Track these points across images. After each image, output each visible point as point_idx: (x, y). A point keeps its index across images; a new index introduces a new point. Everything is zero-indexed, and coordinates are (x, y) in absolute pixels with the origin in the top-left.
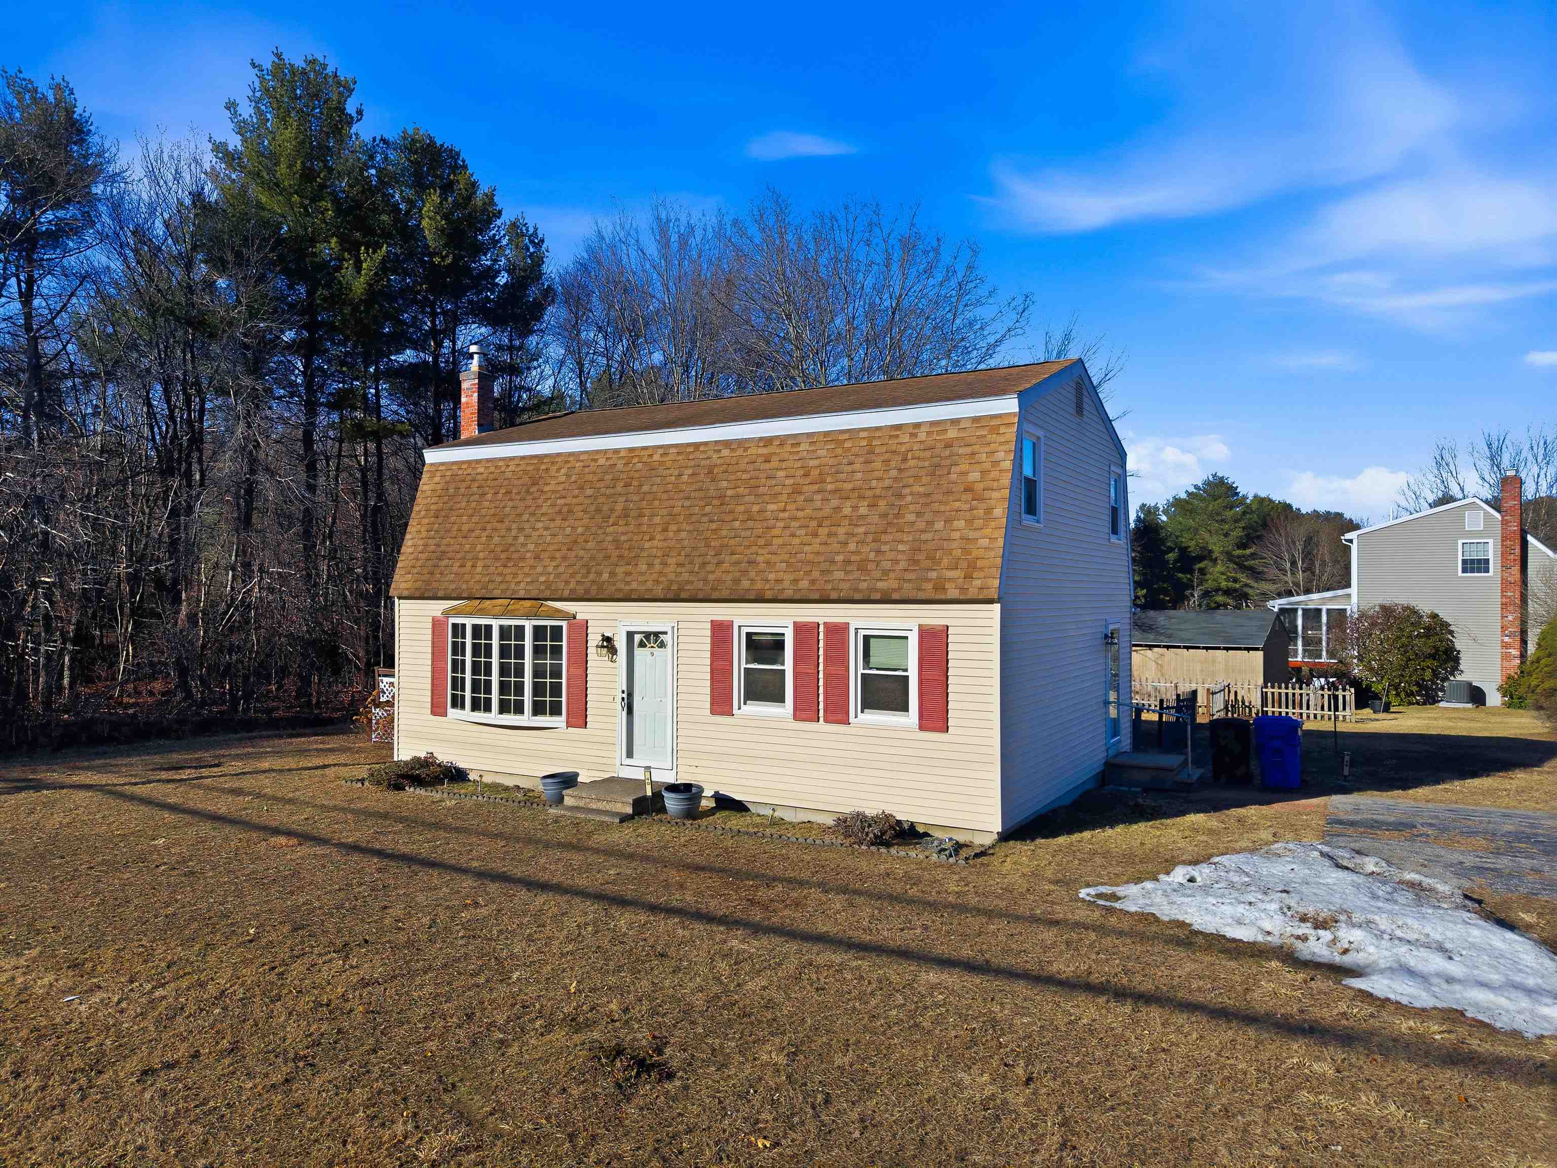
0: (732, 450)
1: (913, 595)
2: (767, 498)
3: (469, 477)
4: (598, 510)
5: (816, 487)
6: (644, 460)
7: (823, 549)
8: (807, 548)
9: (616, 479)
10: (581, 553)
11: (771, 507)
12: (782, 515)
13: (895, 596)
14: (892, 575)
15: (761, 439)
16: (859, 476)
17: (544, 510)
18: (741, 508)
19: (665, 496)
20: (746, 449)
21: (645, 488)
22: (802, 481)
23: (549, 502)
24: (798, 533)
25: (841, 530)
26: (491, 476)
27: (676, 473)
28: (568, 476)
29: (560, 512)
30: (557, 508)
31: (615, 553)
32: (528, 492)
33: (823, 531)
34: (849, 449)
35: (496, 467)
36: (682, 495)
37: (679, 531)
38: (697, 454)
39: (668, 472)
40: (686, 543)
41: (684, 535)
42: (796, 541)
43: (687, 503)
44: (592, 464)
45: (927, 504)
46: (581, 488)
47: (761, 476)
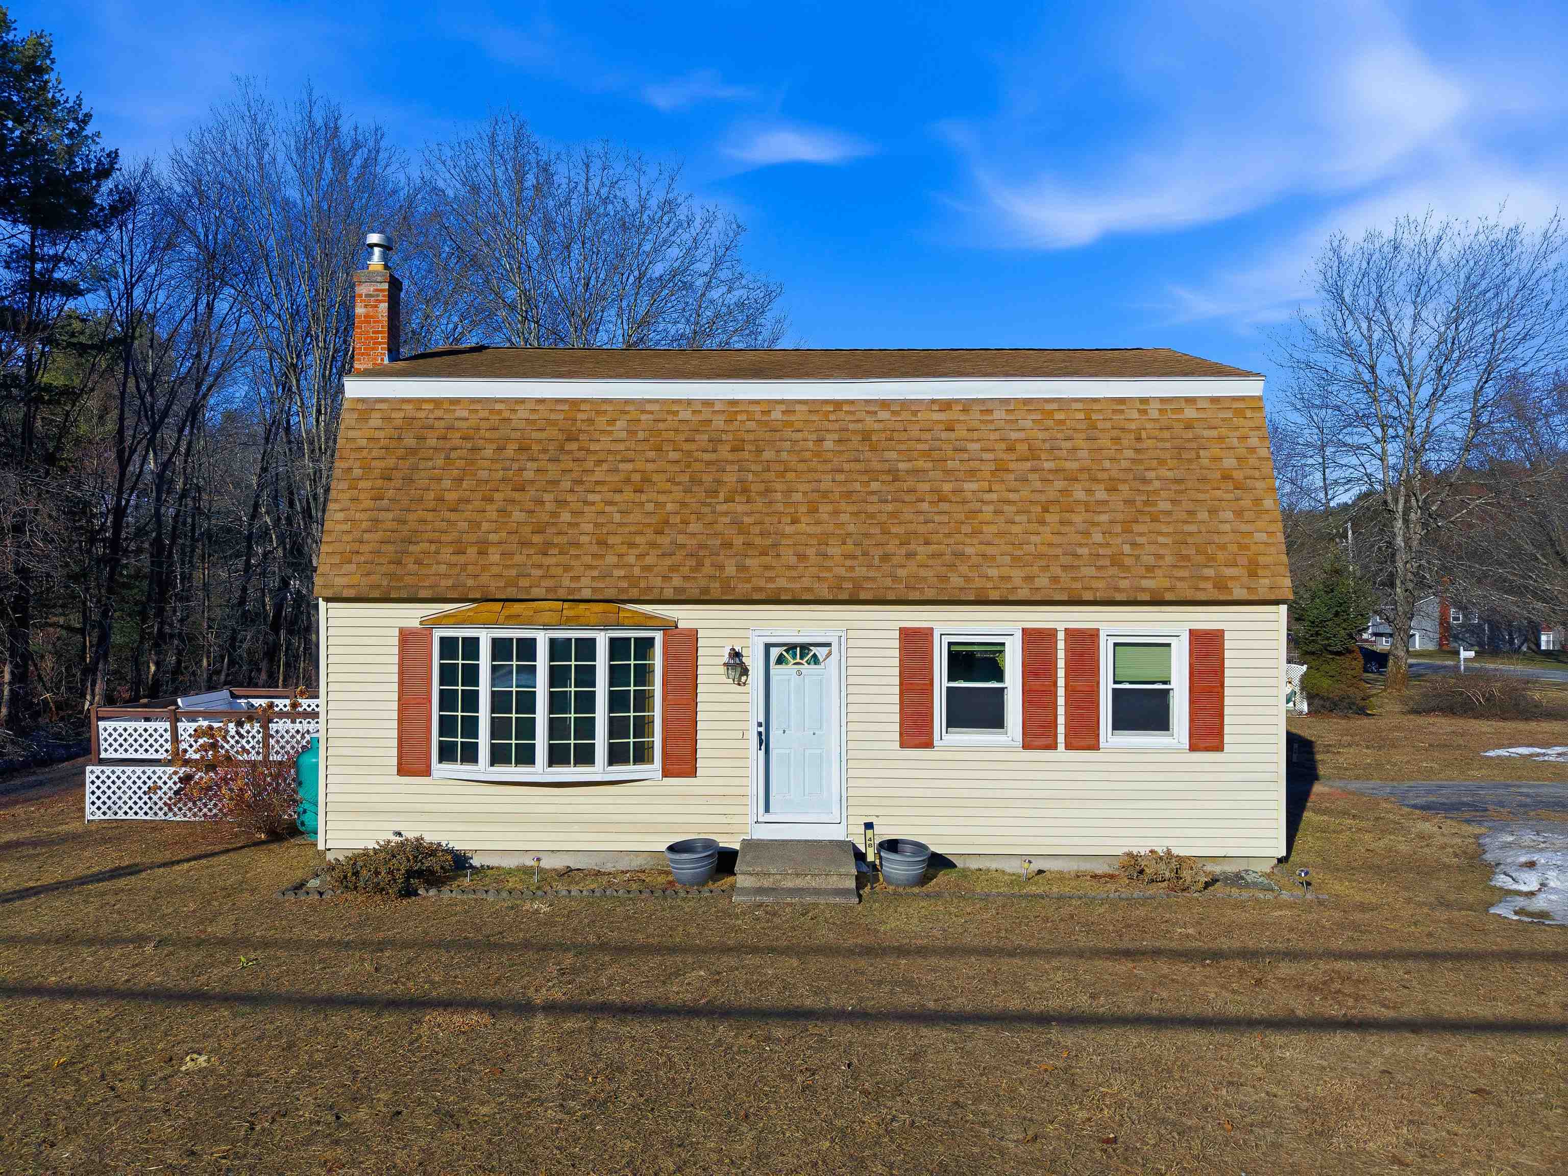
0: (894, 413)
1: (1190, 595)
2: (961, 475)
3: (442, 424)
4: (695, 481)
5: (1028, 465)
6: (758, 416)
7: (1056, 539)
8: (1034, 538)
9: (715, 442)
10: (681, 539)
11: (968, 486)
12: (987, 497)
13: (1169, 597)
14: (1159, 573)
15: (933, 401)
16: (1083, 454)
17: (598, 476)
18: (926, 487)
19: (802, 466)
20: (915, 413)
21: (768, 455)
22: (1005, 456)
23: (605, 466)
24: (1017, 518)
25: (1077, 518)
26: (484, 425)
27: (814, 437)
28: (632, 433)
29: (628, 481)
30: (622, 476)
31: (738, 541)
32: (562, 449)
33: (1051, 518)
34: (1062, 422)
35: (492, 411)
36: (829, 466)
37: (836, 513)
38: (841, 415)
39: (799, 436)
40: (851, 528)
41: (844, 518)
42: (1015, 529)
43: (840, 477)
44: (670, 417)
45: (1182, 492)
46: (659, 450)
47: (944, 446)
